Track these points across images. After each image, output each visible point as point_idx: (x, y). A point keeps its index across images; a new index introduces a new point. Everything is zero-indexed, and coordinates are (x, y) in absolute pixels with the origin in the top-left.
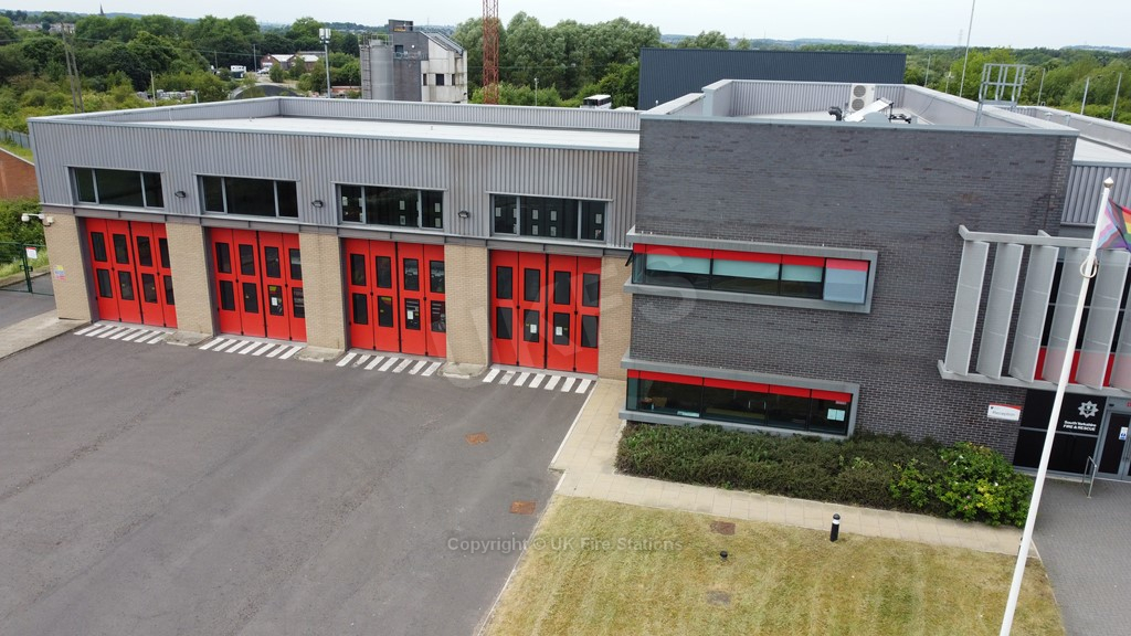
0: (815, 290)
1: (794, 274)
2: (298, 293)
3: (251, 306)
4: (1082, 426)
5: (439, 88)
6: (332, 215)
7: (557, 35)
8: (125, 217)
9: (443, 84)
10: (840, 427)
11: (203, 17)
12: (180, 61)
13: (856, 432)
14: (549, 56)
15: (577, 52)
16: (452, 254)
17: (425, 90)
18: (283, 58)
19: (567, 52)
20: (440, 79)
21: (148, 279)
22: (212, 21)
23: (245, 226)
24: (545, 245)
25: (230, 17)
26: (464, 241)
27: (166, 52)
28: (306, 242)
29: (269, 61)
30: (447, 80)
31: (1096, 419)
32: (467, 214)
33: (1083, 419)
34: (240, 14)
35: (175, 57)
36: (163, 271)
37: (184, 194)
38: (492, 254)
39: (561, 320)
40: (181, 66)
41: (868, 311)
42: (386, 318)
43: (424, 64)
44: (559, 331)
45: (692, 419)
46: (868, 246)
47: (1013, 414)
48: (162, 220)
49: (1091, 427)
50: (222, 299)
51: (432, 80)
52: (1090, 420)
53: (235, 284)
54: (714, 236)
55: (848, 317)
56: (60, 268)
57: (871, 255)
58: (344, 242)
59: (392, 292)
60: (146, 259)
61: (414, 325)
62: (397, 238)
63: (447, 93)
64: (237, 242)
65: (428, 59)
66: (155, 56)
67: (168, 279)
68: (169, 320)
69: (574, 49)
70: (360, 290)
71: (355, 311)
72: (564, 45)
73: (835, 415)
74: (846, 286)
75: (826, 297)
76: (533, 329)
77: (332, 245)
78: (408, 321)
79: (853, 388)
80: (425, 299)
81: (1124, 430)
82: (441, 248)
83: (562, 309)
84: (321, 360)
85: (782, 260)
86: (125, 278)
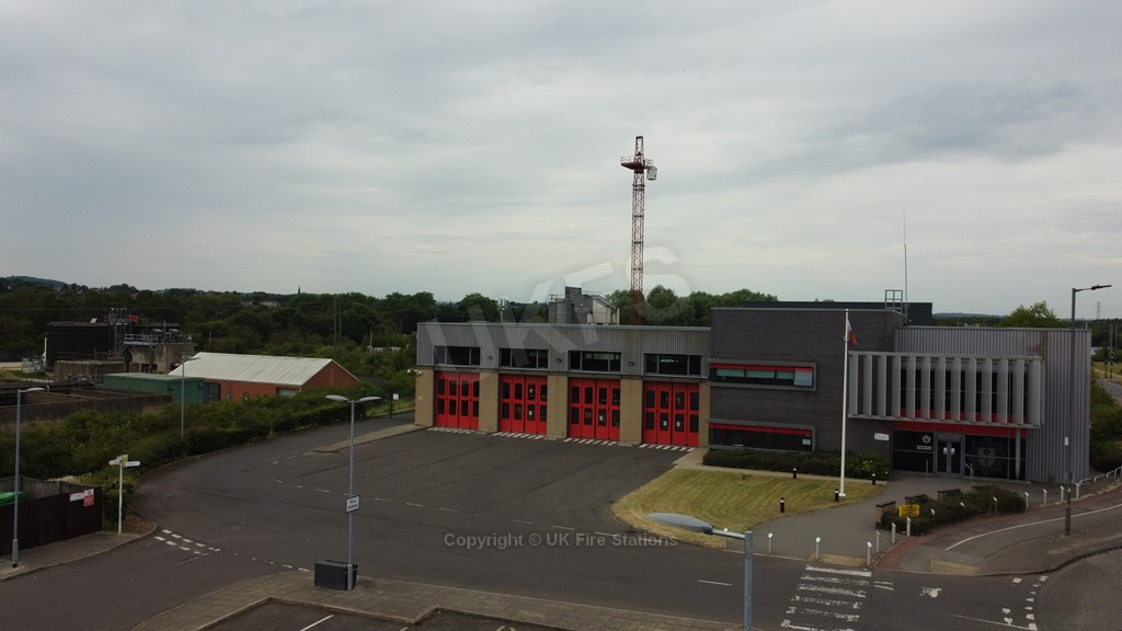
0: (790, 382)
1: (783, 376)
2: (544, 408)
3: (518, 416)
4: (925, 448)
6: (565, 366)
8: (459, 371)
10: (808, 448)
11: (391, 294)
12: (382, 325)
13: (816, 449)
16: (624, 384)
21: (465, 404)
22: (397, 295)
23: (520, 373)
24: (671, 378)
25: (413, 293)
26: (631, 377)
27: (372, 318)
28: (551, 380)
31: (931, 444)
32: (633, 363)
33: (925, 444)
34: (420, 291)
35: (379, 323)
36: (475, 399)
37: (492, 358)
38: (645, 383)
39: (680, 418)
40: (383, 329)
41: (814, 389)
42: (588, 420)
43: (589, 316)
44: (678, 424)
45: (740, 446)
46: (812, 361)
47: (885, 437)
48: (478, 371)
49: (929, 448)
50: (503, 412)
52: (929, 445)
53: (511, 404)
54: (745, 359)
55: (805, 392)
56: (421, 398)
57: (814, 365)
58: (570, 379)
59: (593, 406)
60: (465, 393)
61: (603, 423)
62: (597, 377)
64: (516, 382)
65: (591, 313)
66: (364, 321)
67: (476, 404)
68: (474, 425)
70: (575, 405)
71: (573, 417)
73: (806, 442)
74: (803, 378)
75: (796, 383)
76: (665, 423)
77: (564, 380)
78: (600, 422)
79: (812, 428)
80: (610, 409)
81: (945, 449)
82: (619, 381)
83: (679, 412)
84: (556, 439)
85: (776, 369)
86: (453, 403)
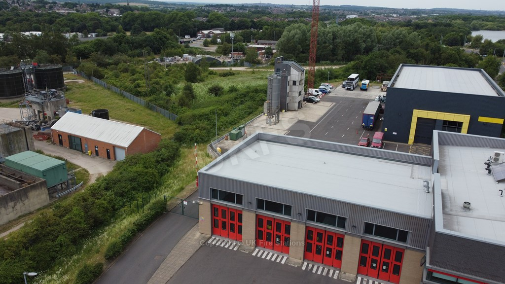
2: (287, 239)
3: (269, 239)
5: (294, 87)
6: (304, 218)
7: (329, 32)
8: (228, 207)
9: (296, 85)
12: (170, 41)
14: (325, 43)
15: (338, 40)
16: (347, 240)
17: (288, 87)
18: (206, 32)
19: (333, 40)
20: (294, 83)
21: (232, 226)
23: (272, 217)
24: (383, 241)
26: (353, 235)
27: (165, 37)
28: (293, 226)
29: (200, 33)
30: (298, 83)
32: (355, 227)
35: (168, 39)
36: (239, 224)
37: (251, 203)
38: (362, 240)
39: (385, 264)
42: (319, 252)
43: (289, 78)
44: (384, 267)
48: (242, 210)
50: (259, 235)
51: (291, 83)
53: (264, 232)
56: (203, 218)
58: (307, 227)
59: (322, 244)
60: (232, 218)
61: (330, 255)
62: (327, 229)
63: (297, 88)
65: (290, 75)
66: (161, 39)
67: (240, 227)
68: (239, 239)
69: (336, 39)
70: (310, 241)
71: (308, 248)
72: (332, 37)
76: (374, 265)
77: (302, 228)
78: (327, 254)
80: (334, 249)
82: (343, 236)
83: (386, 261)
84: (297, 266)
86: (224, 224)
